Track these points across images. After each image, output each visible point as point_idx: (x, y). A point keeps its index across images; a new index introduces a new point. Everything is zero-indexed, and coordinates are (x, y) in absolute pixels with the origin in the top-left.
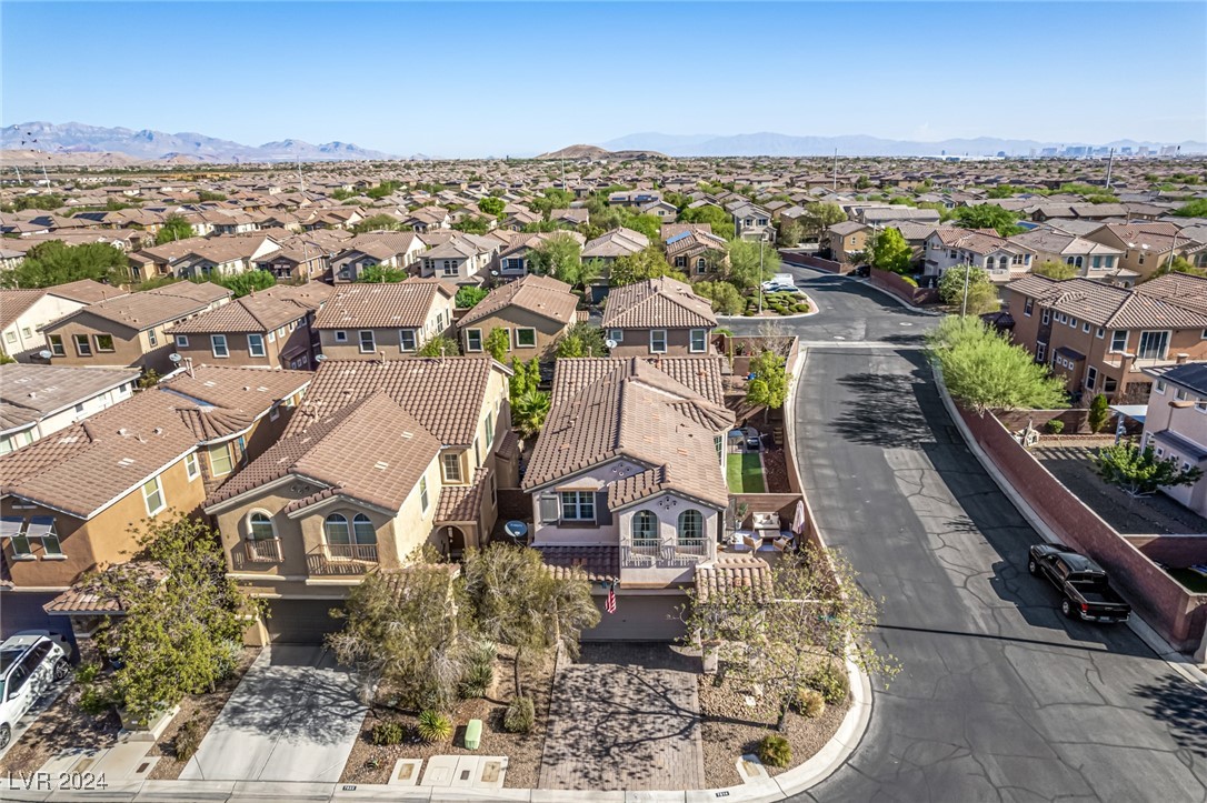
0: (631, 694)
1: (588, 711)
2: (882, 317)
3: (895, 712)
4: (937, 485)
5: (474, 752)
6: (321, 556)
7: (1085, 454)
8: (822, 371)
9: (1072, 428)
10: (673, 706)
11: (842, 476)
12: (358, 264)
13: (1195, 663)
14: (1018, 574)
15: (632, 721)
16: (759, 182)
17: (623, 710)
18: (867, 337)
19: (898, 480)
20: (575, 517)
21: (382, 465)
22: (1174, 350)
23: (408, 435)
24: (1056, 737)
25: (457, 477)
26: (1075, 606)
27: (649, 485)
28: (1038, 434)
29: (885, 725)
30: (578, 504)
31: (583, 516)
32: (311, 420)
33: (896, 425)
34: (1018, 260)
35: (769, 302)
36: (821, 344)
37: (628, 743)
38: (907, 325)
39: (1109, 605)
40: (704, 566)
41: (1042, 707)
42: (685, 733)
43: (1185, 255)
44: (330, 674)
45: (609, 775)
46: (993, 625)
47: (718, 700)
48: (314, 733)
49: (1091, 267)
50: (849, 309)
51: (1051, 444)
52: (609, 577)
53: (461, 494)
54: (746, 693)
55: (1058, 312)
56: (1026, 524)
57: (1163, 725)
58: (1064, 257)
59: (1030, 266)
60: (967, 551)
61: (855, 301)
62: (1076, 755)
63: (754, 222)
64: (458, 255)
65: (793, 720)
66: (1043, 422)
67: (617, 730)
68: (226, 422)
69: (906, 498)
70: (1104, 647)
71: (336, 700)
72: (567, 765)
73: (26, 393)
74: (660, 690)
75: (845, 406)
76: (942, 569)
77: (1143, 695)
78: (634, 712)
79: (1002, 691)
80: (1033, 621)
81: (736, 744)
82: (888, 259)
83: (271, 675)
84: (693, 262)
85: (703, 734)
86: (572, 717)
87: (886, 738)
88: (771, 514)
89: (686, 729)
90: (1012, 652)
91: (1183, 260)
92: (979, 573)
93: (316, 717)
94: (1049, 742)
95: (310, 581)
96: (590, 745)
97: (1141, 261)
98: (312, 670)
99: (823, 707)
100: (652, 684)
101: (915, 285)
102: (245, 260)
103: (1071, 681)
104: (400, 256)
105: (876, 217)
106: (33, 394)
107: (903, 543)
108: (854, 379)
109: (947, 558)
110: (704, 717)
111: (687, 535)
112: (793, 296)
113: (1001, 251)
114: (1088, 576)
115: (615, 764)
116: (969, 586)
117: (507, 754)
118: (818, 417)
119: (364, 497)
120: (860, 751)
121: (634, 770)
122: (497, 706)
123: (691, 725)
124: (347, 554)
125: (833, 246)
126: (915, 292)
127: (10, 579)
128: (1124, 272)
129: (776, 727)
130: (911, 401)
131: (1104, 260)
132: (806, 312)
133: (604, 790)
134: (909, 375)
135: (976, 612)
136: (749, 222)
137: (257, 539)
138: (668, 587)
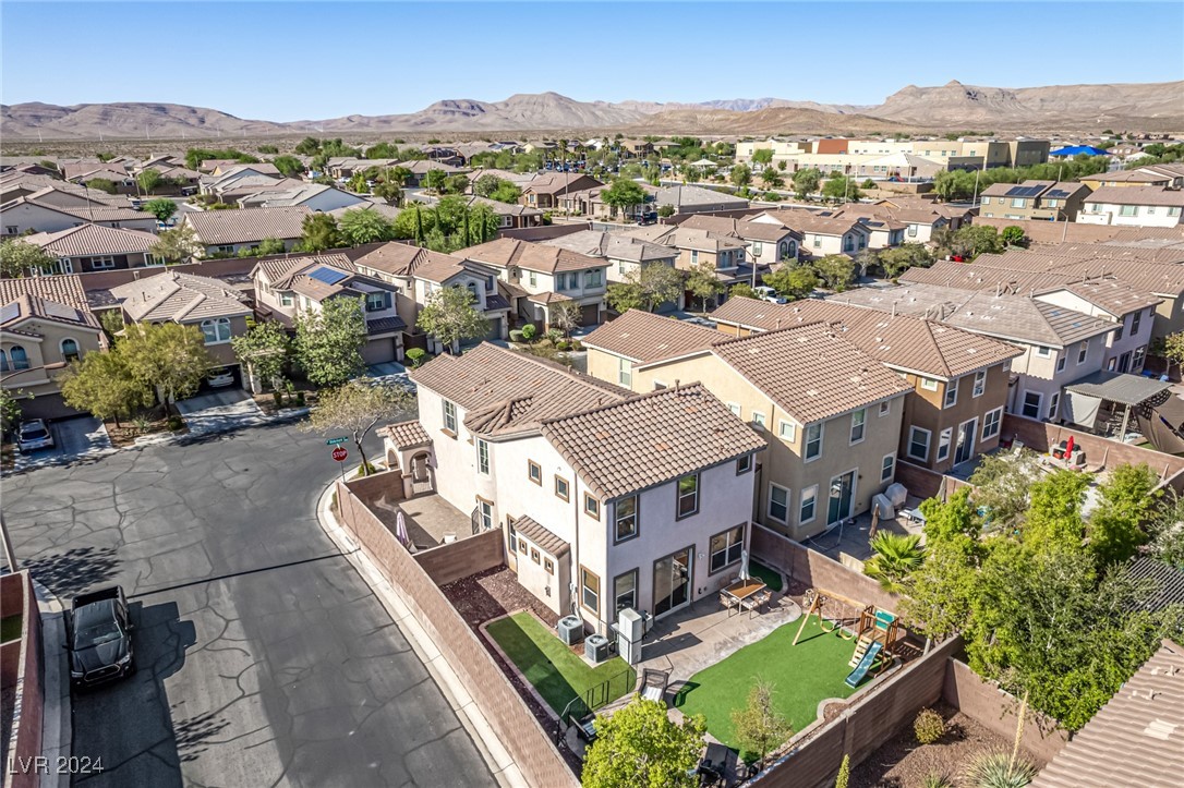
41: (200, 542)
46: (212, 592)
60: (208, 679)
76: (250, 639)
90: (204, 571)
109: (239, 657)
116: (223, 623)
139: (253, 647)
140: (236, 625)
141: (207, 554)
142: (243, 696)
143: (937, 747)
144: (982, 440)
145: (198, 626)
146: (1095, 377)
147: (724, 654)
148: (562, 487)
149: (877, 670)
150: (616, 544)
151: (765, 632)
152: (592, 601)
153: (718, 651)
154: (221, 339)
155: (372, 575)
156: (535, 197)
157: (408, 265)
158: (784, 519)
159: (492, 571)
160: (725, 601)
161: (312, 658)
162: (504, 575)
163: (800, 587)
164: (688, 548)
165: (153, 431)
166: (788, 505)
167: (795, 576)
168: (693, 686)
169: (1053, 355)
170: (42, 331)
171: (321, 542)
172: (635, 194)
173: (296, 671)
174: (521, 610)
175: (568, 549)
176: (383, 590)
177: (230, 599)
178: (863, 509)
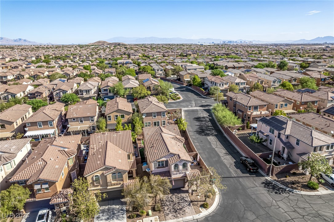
0: (177, 200)
1: (170, 204)
2: (197, 100)
3: (224, 194)
4: (220, 145)
5: (151, 216)
6: (111, 182)
7: (246, 135)
8: (188, 117)
9: (243, 129)
10: (186, 200)
11: (201, 145)
12: (61, 93)
13: (269, 176)
14: (239, 163)
15: (179, 205)
16: (156, 55)
17: (177, 203)
18: (196, 106)
19: (212, 145)
20: (160, 166)
21: (120, 161)
22: (260, 109)
23: (120, 152)
24: (250, 194)
25: (130, 159)
26: (250, 169)
27: (177, 159)
28: (237, 131)
29: (223, 197)
30: (161, 163)
31: (162, 165)
32: (94, 150)
33: (208, 130)
34: (226, 84)
35: (171, 97)
36: (186, 109)
37: (180, 209)
38: (204, 102)
39: (255, 168)
40: (187, 173)
41: (247, 189)
42: (189, 205)
43: (258, 82)
44: (114, 206)
45: (178, 215)
46: (236, 175)
47: (193, 198)
48: (117, 219)
49: (241, 85)
50: (189, 97)
51: (240, 133)
52: (169, 177)
53: (131, 163)
54: (198, 196)
55: (237, 102)
56: (238, 152)
57: (265, 188)
58: (235, 83)
59: (228, 85)
60: (229, 160)
61: (190, 95)
62: (253, 197)
63: (159, 70)
64: (90, 89)
65: (207, 199)
66: (238, 128)
67: (177, 207)
68: (72, 152)
69: (214, 149)
70: (255, 176)
71: (119, 212)
72: (170, 215)
73: (9, 149)
74: (182, 198)
75: (197, 126)
76: (225, 164)
77: (262, 184)
78: (179, 203)
79: (240, 187)
80: (243, 173)
81: (199, 205)
82: (196, 84)
83: (102, 209)
84: (152, 88)
85: (192, 205)
86: (167, 206)
87: (223, 200)
88: (191, 157)
89: (189, 204)
90: (241, 179)
91: (258, 83)
92: (232, 164)
93: (116, 216)
94: (249, 195)
95: (108, 188)
96: (173, 210)
97: (250, 83)
98: (110, 206)
99: (212, 196)
100: (180, 197)
101: (204, 91)
102: (24, 92)
103: (251, 183)
104: (72, 89)
105: (189, 68)
106: (11, 149)
107: (217, 159)
108: (196, 118)
109: (225, 161)
110: (192, 201)
111: (184, 167)
112: (176, 95)
113: (222, 82)
114: (251, 163)
115: (179, 213)
116: (231, 167)
117: (157, 215)
118: (191, 130)
119: (122, 169)
120: (220, 203)
121: (182, 214)
122: (151, 207)
123: (190, 203)
124: (116, 181)
125: (181, 77)
126: (204, 92)
127: (35, 198)
128: (247, 86)
129: (205, 201)
130: (210, 124)
131: (243, 83)
132: (180, 99)
133: (178, 218)
134: (208, 116)
135: (233, 172)
136: (158, 70)
137: (96, 181)
138: (181, 178)
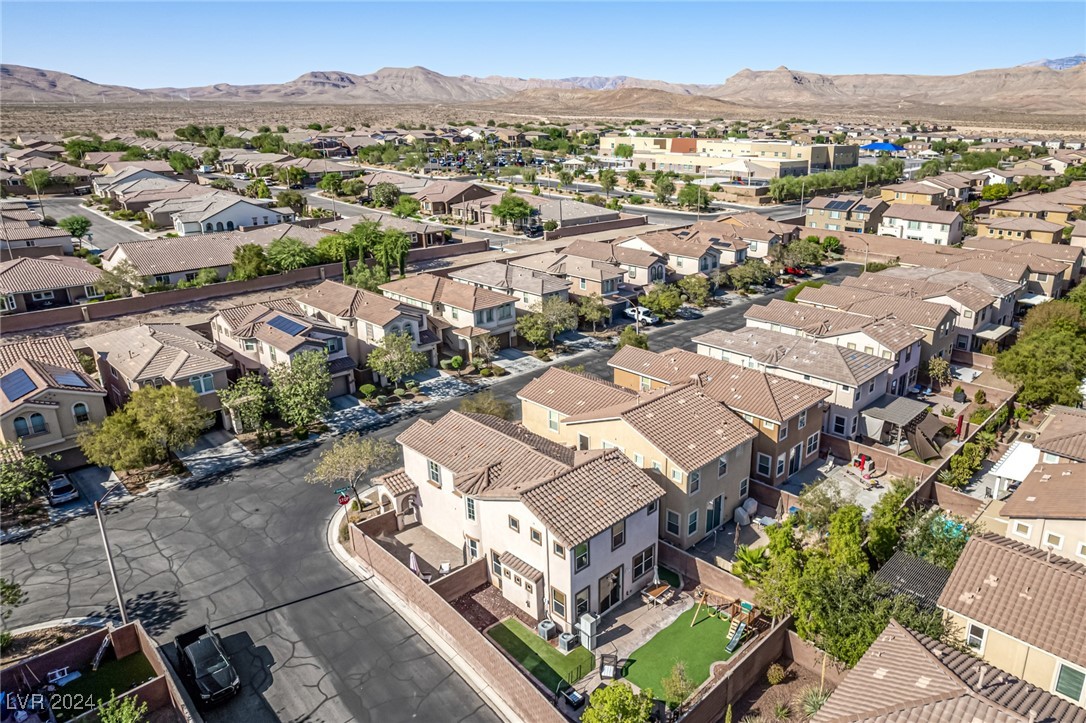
41: (244, 579)
46: (271, 619)
60: (296, 689)
76: (315, 655)
90: (258, 604)
94: (243, 564)
116: (290, 645)
139: (320, 661)
140: (300, 646)
141: (254, 588)
142: (327, 699)
143: (781, 686)
144: (807, 456)
145: (272, 649)
146: (881, 402)
147: (649, 637)
148: (536, 535)
149: (743, 640)
150: (576, 573)
151: (673, 619)
152: (560, 609)
153: (644, 635)
154: (206, 390)
155: (389, 596)
156: (430, 205)
157: (349, 307)
158: (677, 533)
159: (480, 588)
160: (645, 600)
161: (366, 666)
162: (490, 590)
163: (692, 584)
164: (618, 568)
165: (161, 475)
166: (679, 525)
167: (688, 575)
168: (631, 662)
169: (851, 392)
170: (56, 399)
171: (340, 572)
172: (521, 209)
173: (358, 677)
174: (509, 617)
175: (542, 577)
176: (401, 608)
177: (288, 625)
178: (728, 519)
